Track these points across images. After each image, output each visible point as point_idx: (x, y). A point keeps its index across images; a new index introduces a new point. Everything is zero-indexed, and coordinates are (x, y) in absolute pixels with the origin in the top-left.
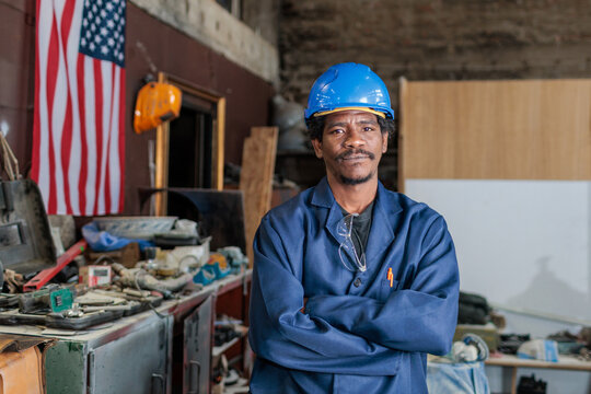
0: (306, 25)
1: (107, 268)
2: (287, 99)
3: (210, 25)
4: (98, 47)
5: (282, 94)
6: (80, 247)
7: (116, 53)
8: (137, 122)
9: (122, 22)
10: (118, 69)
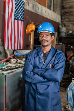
0: (67, 10)
1: (15, 60)
2: (62, 26)
3: (44, 12)
4: (18, 18)
5: (61, 25)
6: (13, 55)
7: (22, 19)
8: (27, 32)
9: (23, 13)
10: (22, 22)
